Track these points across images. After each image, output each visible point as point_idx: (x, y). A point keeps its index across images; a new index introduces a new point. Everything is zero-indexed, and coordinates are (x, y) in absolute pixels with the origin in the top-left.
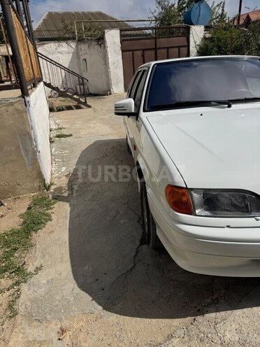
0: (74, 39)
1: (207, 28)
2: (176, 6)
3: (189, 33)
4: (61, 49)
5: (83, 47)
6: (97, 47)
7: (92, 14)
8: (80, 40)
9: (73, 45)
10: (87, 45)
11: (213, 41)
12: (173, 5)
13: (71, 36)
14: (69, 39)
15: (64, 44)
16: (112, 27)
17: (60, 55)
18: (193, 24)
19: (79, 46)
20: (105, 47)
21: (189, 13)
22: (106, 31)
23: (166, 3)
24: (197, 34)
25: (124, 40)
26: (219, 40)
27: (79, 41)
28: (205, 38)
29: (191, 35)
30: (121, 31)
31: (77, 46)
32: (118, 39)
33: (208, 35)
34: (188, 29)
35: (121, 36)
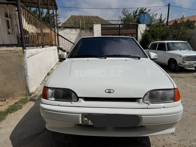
0: (79, 28)
1: (148, 25)
2: (132, 15)
3: (137, 28)
4: (72, 32)
5: (83, 32)
6: (89, 32)
7: (93, 17)
8: (82, 29)
9: (78, 30)
10: (85, 31)
11: (150, 32)
12: (130, 14)
13: (78, 26)
14: (77, 28)
15: (74, 30)
16: (97, 23)
17: (71, 35)
18: (140, 23)
19: (81, 32)
20: (93, 32)
21: (139, 18)
22: (94, 25)
23: (127, 13)
24: (142, 28)
25: (103, 30)
26: (153, 31)
27: (81, 29)
28: (146, 30)
29: (139, 29)
30: (102, 25)
31: (80, 31)
32: (100, 29)
33: (148, 29)
34: (137, 26)
35: (102, 27)
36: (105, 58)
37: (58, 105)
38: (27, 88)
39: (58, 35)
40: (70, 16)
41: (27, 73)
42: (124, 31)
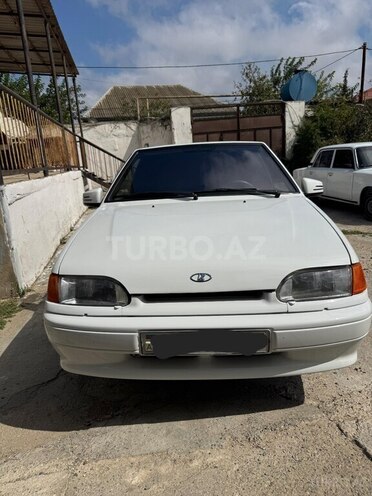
0: (136, 118)
1: (311, 104)
2: (269, 78)
3: (284, 111)
4: (118, 131)
5: (146, 128)
6: (160, 129)
8: (143, 121)
9: (134, 126)
10: (149, 126)
11: (316, 121)
12: (264, 77)
13: (133, 115)
14: (129, 119)
15: (122, 125)
16: (183, 105)
17: (116, 139)
18: (291, 100)
19: (141, 129)
20: (171, 129)
21: (288, 86)
22: (173, 109)
23: (256, 75)
24: (296, 112)
25: (196, 121)
26: (323, 119)
27: (141, 121)
28: (306, 117)
29: (287, 114)
30: (192, 109)
31: (138, 128)
32: (187, 119)
33: (310, 114)
34: (283, 107)
35: (192, 115)
36: (195, 199)
37: (86, 315)
38: (13, 279)
39: (82, 140)
40: (112, 88)
41: (9, 242)
42: (248, 122)
